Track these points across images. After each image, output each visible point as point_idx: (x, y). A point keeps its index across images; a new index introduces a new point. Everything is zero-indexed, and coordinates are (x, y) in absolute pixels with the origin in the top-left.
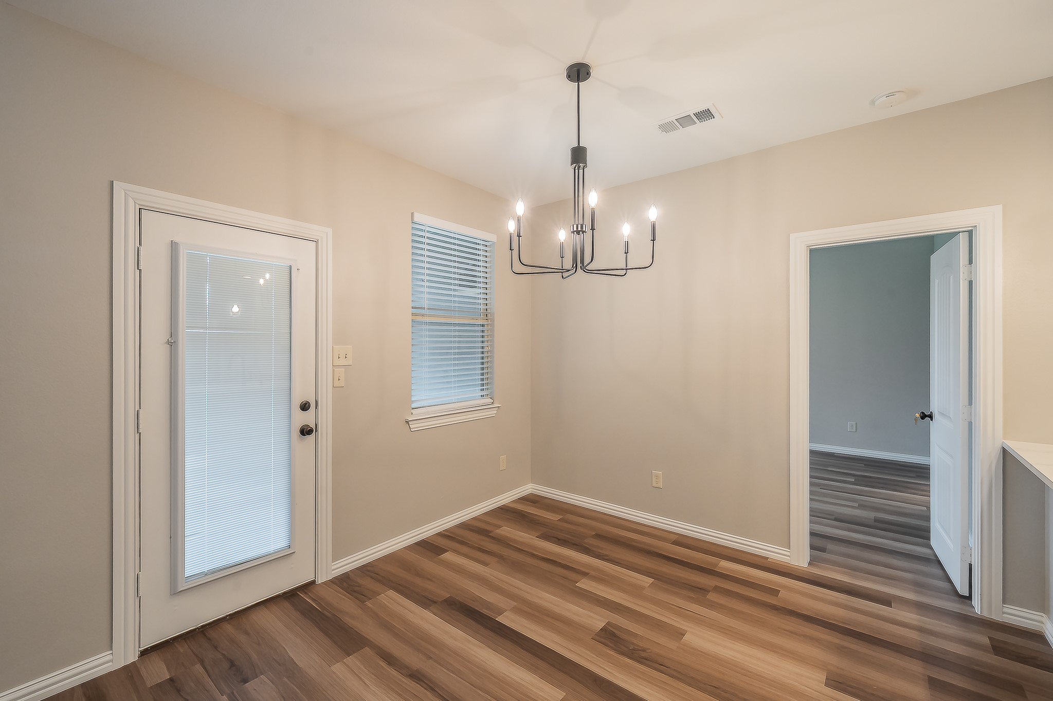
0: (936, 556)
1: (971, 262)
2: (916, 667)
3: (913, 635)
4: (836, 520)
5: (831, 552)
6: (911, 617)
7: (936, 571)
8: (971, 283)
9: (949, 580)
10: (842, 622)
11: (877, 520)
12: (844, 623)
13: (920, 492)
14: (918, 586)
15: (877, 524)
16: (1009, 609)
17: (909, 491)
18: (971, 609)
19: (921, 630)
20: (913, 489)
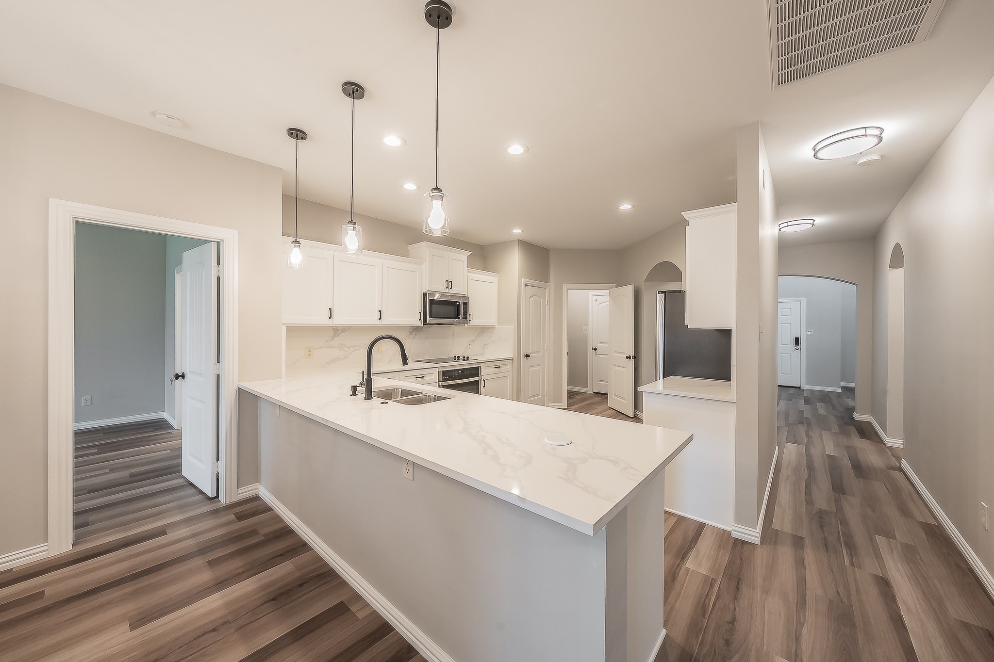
0: (188, 481)
1: (219, 264)
2: (199, 561)
3: (190, 542)
4: (90, 492)
5: (94, 523)
6: (183, 532)
7: (191, 491)
8: (219, 278)
9: (201, 492)
10: (126, 573)
11: (131, 476)
12: (130, 572)
13: (160, 441)
14: (181, 508)
15: (132, 479)
16: (243, 489)
17: (152, 442)
18: (219, 504)
19: (194, 536)
20: (156, 440)
